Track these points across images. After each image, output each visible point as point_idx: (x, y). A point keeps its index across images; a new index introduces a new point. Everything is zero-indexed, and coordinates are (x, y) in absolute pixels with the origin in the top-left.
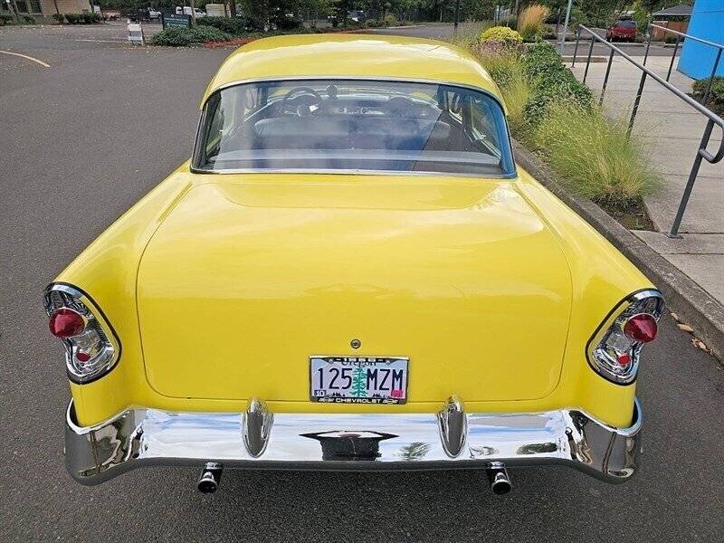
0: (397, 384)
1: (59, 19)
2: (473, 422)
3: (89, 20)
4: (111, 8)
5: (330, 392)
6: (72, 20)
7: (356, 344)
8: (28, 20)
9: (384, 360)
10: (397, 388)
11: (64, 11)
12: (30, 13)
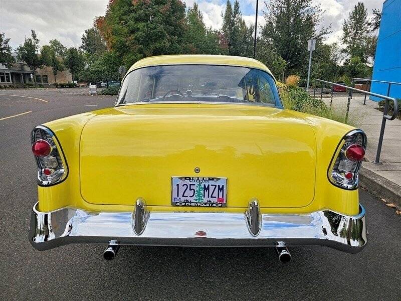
0: (221, 194)
1: (56, 86)
2: (266, 219)
3: (71, 86)
4: (82, 81)
5: (183, 199)
6: (62, 86)
7: (197, 171)
8: (41, 86)
9: (213, 179)
10: (221, 196)
11: (59, 82)
12: (42, 83)
